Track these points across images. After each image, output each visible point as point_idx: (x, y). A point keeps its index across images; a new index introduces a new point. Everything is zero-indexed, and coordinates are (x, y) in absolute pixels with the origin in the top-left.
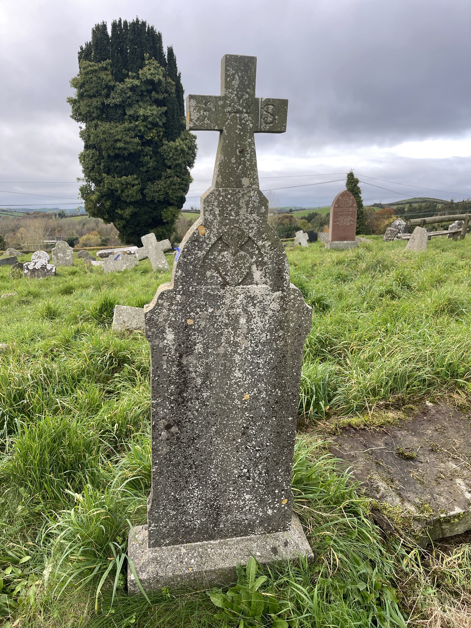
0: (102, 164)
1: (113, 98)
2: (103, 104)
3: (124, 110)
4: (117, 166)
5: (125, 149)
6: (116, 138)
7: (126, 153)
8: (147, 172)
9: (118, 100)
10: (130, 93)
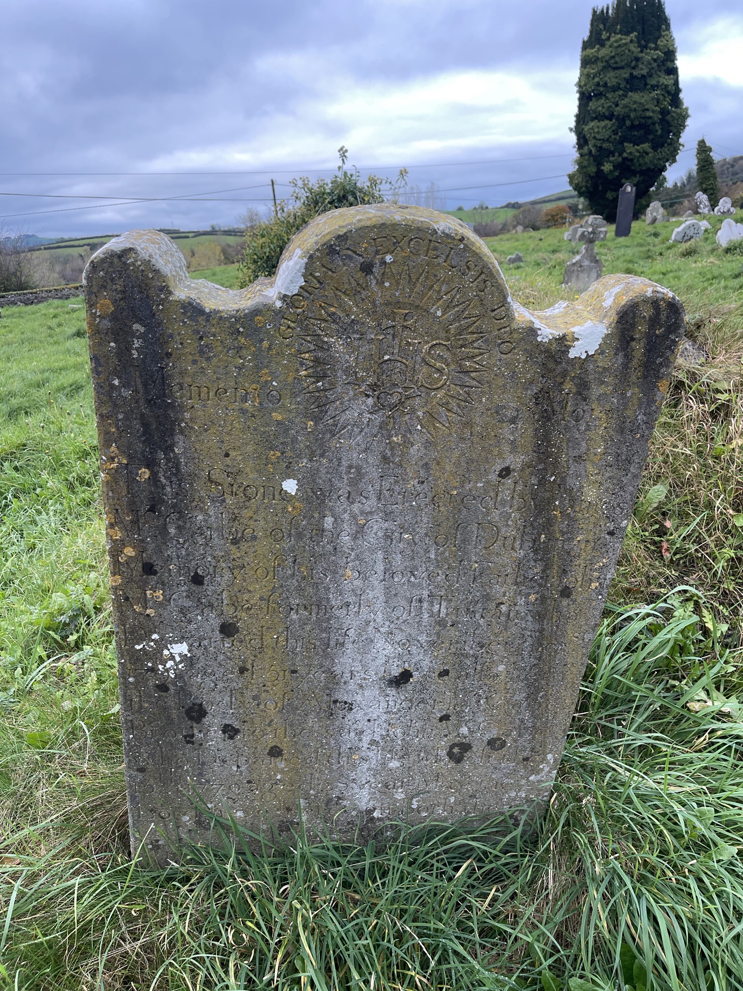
0: (620, 134)
1: (642, 69)
2: (631, 74)
3: (645, 81)
4: (634, 135)
5: (650, 118)
6: (646, 107)
7: (650, 122)
8: (653, 139)
9: (644, 72)
10: (655, 65)
